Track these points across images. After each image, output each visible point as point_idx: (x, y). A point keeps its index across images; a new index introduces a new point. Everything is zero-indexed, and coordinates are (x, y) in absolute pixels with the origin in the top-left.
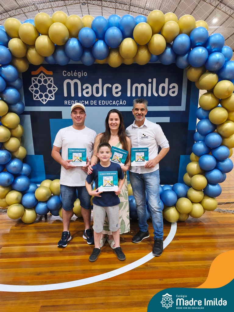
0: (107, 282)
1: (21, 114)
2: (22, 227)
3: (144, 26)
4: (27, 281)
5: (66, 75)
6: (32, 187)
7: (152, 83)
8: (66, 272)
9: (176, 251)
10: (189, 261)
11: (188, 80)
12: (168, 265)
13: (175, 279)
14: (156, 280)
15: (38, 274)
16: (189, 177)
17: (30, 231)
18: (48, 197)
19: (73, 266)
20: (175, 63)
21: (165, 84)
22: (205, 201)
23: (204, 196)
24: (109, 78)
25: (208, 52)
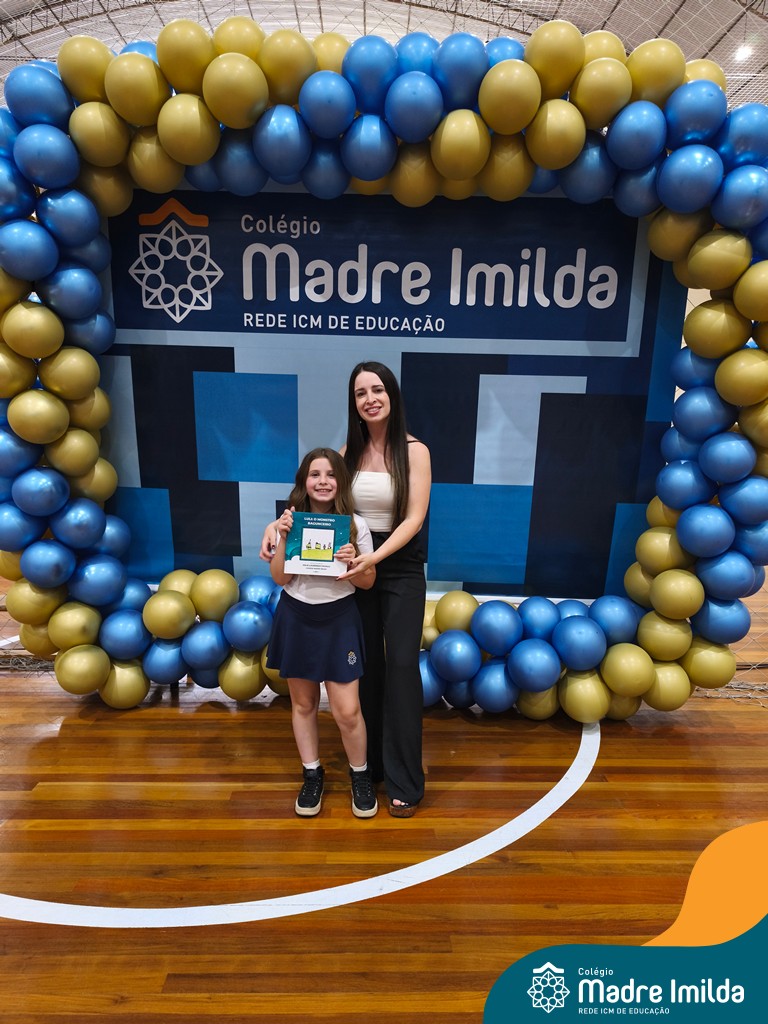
0: (376, 905)
1: (104, 353)
2: (98, 720)
3: (517, 71)
4: (120, 894)
5: (252, 228)
6: (132, 593)
7: (532, 263)
8: (243, 868)
9: (600, 817)
10: (640, 850)
11: (652, 254)
12: (572, 861)
13: (596, 906)
14: (535, 907)
15: (156, 874)
16: (642, 576)
17: (127, 735)
18: (186, 625)
19: (269, 850)
20: (611, 197)
21: (575, 266)
22: (695, 654)
23: (693, 641)
24: (392, 243)
25: (722, 165)
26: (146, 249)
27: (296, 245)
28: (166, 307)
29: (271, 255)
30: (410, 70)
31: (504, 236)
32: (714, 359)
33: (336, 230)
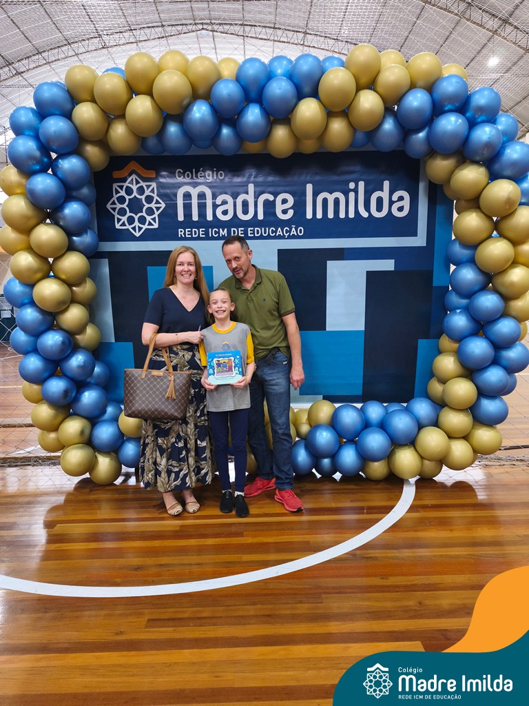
5: (182, 177)
6: (110, 410)
7: (356, 191)
8: (190, 565)
11: (429, 181)
14: (375, 579)
15: (136, 569)
16: (438, 385)
19: (206, 555)
20: (402, 149)
21: (383, 191)
22: (476, 433)
23: (473, 425)
24: (268, 182)
25: (467, 124)
26: (117, 192)
27: (210, 186)
28: (130, 227)
29: (194, 192)
30: (275, 76)
31: (339, 175)
32: (474, 246)
33: (234, 176)
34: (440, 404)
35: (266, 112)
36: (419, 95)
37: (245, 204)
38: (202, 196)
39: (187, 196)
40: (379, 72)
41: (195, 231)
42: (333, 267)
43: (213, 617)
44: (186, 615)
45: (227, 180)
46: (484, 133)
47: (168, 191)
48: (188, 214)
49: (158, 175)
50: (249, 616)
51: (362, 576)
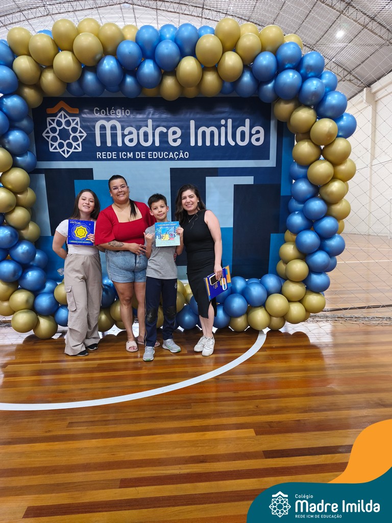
0: (160, 396)
1: (32, 172)
3: (211, 39)
5: (99, 113)
6: (49, 286)
7: (226, 126)
8: (103, 388)
11: (278, 120)
12: (247, 378)
13: (255, 391)
14: (229, 393)
15: (62, 392)
16: (283, 265)
20: (257, 96)
21: (245, 127)
22: (308, 298)
23: (306, 292)
24: (162, 118)
25: (301, 78)
26: (50, 124)
27: (119, 120)
28: (60, 150)
30: (165, 39)
31: (213, 115)
32: (307, 165)
33: (137, 113)
34: (284, 278)
35: (159, 66)
36: (267, 56)
37: (146, 134)
38: (114, 128)
39: (103, 128)
40: (239, 39)
41: (109, 154)
42: (210, 181)
43: (115, 420)
44: (96, 419)
45: (132, 116)
46: (313, 85)
47: (89, 124)
48: (104, 141)
49: (81, 112)
50: (140, 418)
51: (221, 392)
